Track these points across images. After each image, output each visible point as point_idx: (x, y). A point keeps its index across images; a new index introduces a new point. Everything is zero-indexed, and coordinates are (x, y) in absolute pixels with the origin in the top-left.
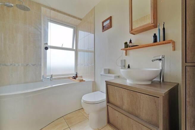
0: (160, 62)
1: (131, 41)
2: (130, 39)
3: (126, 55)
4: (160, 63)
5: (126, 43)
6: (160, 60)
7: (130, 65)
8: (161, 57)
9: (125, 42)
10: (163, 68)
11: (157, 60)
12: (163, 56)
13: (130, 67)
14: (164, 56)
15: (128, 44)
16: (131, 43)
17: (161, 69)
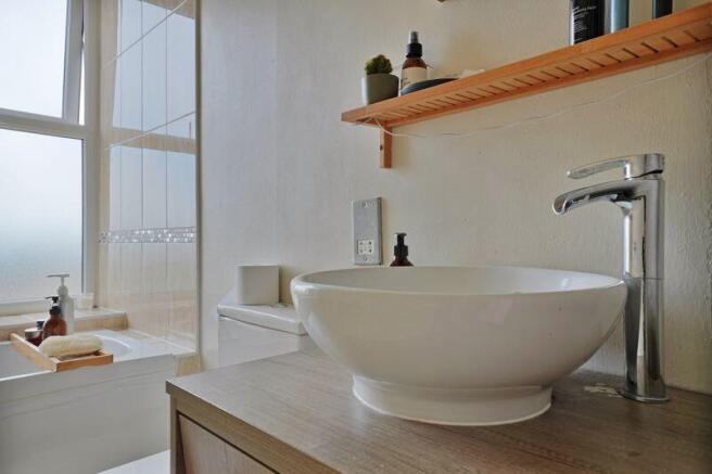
0: (626, 212)
1: (415, 52)
2: (415, 35)
3: (388, 163)
4: (625, 223)
5: (379, 67)
6: (626, 194)
7: (406, 242)
8: (629, 174)
9: (375, 56)
10: (652, 272)
11: (595, 196)
12: (654, 166)
13: (410, 258)
14: (660, 158)
15: (397, 72)
16: (421, 64)
17: (638, 274)
